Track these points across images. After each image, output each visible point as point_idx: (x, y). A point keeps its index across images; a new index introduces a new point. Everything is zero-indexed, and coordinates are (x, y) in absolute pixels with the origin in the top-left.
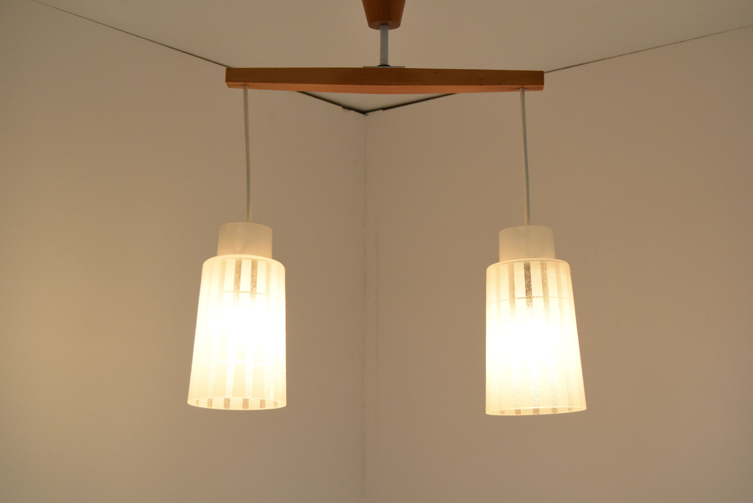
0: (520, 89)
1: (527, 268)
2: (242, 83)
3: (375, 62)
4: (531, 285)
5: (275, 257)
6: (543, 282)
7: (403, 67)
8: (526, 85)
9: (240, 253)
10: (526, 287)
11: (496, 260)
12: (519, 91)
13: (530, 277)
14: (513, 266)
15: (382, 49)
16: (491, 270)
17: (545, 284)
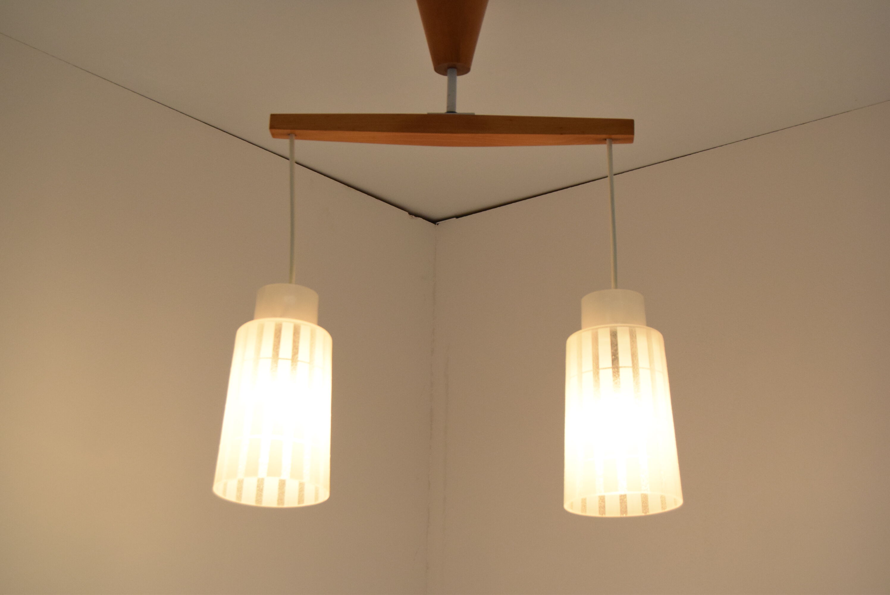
0: (608, 141)
1: (614, 335)
2: (289, 131)
3: (441, 108)
4: (617, 354)
5: (321, 323)
6: (631, 350)
7: (472, 113)
8: (613, 134)
9: (281, 316)
10: (612, 356)
11: (577, 327)
12: (605, 143)
13: (617, 345)
14: (597, 333)
15: (449, 95)
16: (572, 342)
17: (634, 355)
